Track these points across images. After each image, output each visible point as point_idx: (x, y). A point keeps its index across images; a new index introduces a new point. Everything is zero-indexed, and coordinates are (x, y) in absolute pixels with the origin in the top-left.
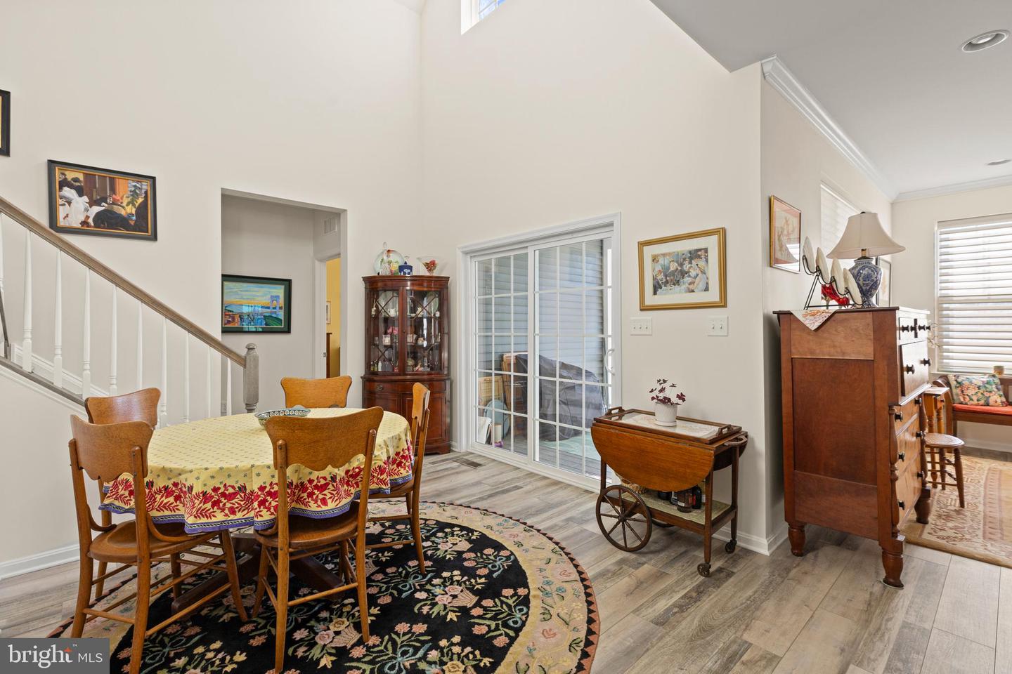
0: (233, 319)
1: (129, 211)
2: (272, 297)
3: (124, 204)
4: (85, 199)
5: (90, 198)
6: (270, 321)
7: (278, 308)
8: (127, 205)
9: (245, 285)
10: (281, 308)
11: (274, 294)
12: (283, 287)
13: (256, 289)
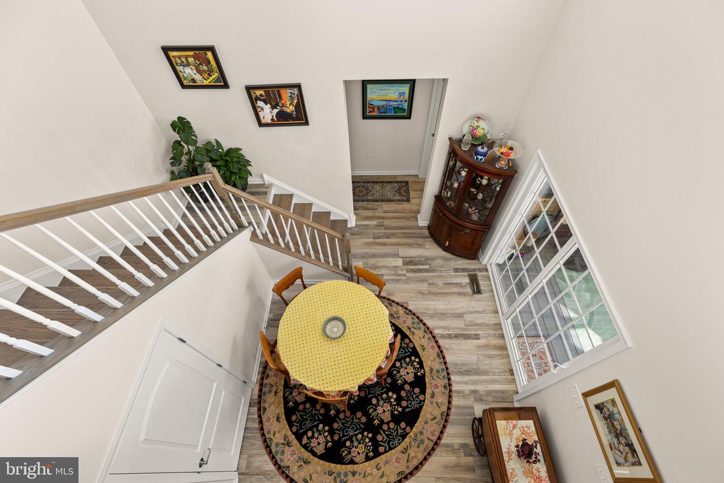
0: (374, 109)
1: (291, 109)
2: (400, 93)
3: (288, 106)
4: (269, 105)
5: (271, 105)
6: (397, 111)
7: (403, 101)
8: (290, 106)
9: (381, 86)
10: (406, 101)
11: (402, 91)
12: (409, 85)
13: (390, 88)
